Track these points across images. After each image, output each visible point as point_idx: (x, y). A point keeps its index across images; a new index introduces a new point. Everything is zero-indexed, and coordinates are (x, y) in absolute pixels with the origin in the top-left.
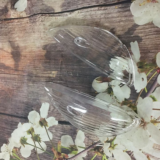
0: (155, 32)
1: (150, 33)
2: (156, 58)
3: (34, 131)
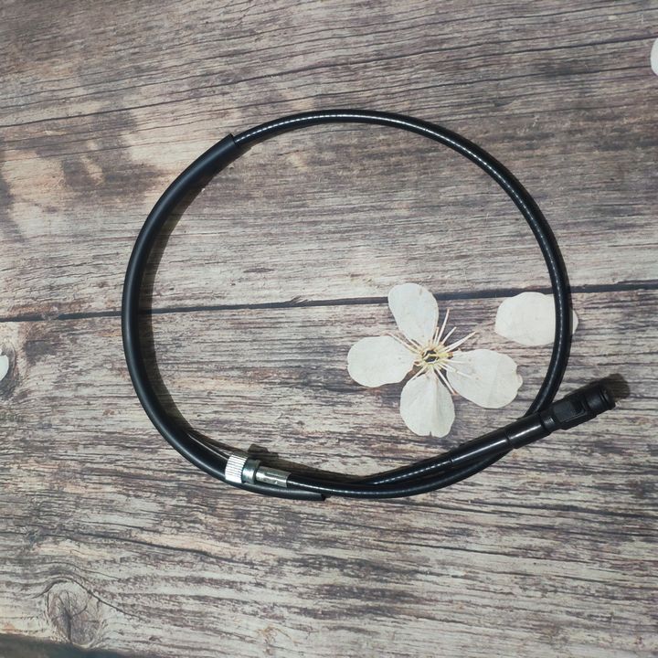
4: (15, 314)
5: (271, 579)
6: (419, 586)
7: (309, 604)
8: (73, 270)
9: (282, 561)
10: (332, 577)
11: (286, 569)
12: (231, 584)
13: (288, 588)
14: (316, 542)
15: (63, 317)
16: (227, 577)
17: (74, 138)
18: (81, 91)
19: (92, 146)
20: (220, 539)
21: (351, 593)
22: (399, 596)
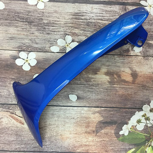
3: (146, 115)
4: (131, 56)
5: (91, 17)
6: (71, 17)
7: (86, 14)
8: (120, 62)
9: (89, 20)
10: (83, 18)
11: (89, 19)
12: (97, 16)
13: (89, 16)
14: (84, 22)
15: (122, 55)
16: (98, 17)
17: (119, 82)
18: (117, 88)
19: (115, 80)
20: (99, 22)
21: (80, 16)
22: (74, 15)
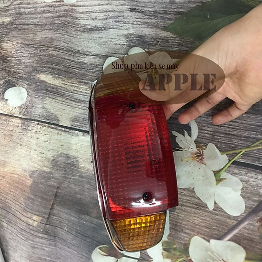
0: (195, 205)
1: (188, 204)
2: (189, 244)
